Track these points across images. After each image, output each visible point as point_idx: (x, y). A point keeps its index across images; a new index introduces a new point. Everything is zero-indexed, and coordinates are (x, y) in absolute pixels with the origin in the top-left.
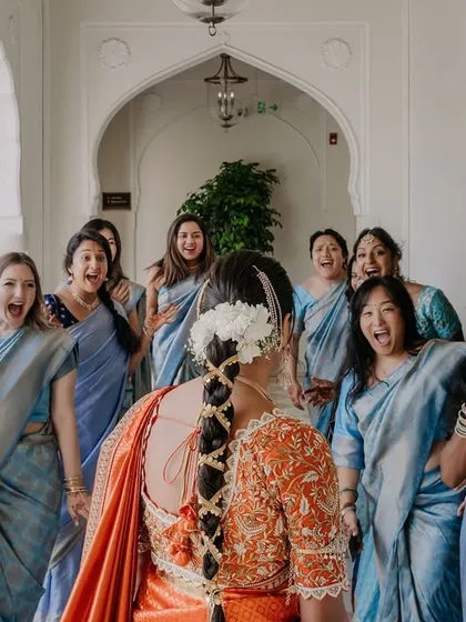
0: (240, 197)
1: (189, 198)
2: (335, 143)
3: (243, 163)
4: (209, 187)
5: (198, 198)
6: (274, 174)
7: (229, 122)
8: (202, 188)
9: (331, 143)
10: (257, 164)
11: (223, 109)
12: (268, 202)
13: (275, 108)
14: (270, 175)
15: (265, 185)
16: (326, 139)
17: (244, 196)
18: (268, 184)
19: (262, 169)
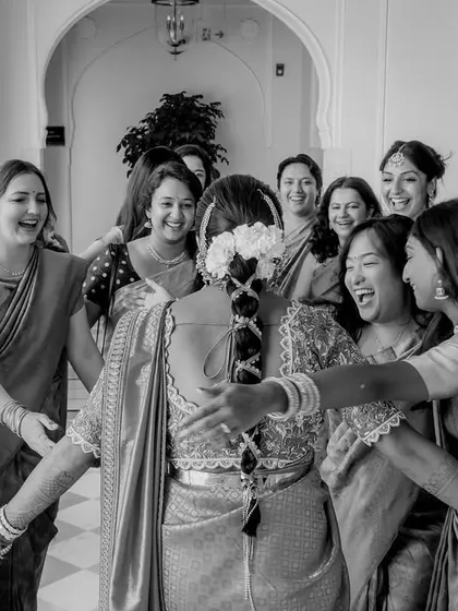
0: (185, 131)
1: (128, 132)
2: (282, 75)
3: (185, 95)
4: (149, 120)
5: (138, 133)
6: (218, 108)
7: (178, 49)
8: (143, 121)
9: (278, 74)
10: (201, 97)
11: (172, 34)
12: (213, 138)
13: (221, 35)
14: (214, 109)
15: (209, 120)
16: (272, 69)
17: (190, 131)
18: (212, 118)
19: (206, 102)
